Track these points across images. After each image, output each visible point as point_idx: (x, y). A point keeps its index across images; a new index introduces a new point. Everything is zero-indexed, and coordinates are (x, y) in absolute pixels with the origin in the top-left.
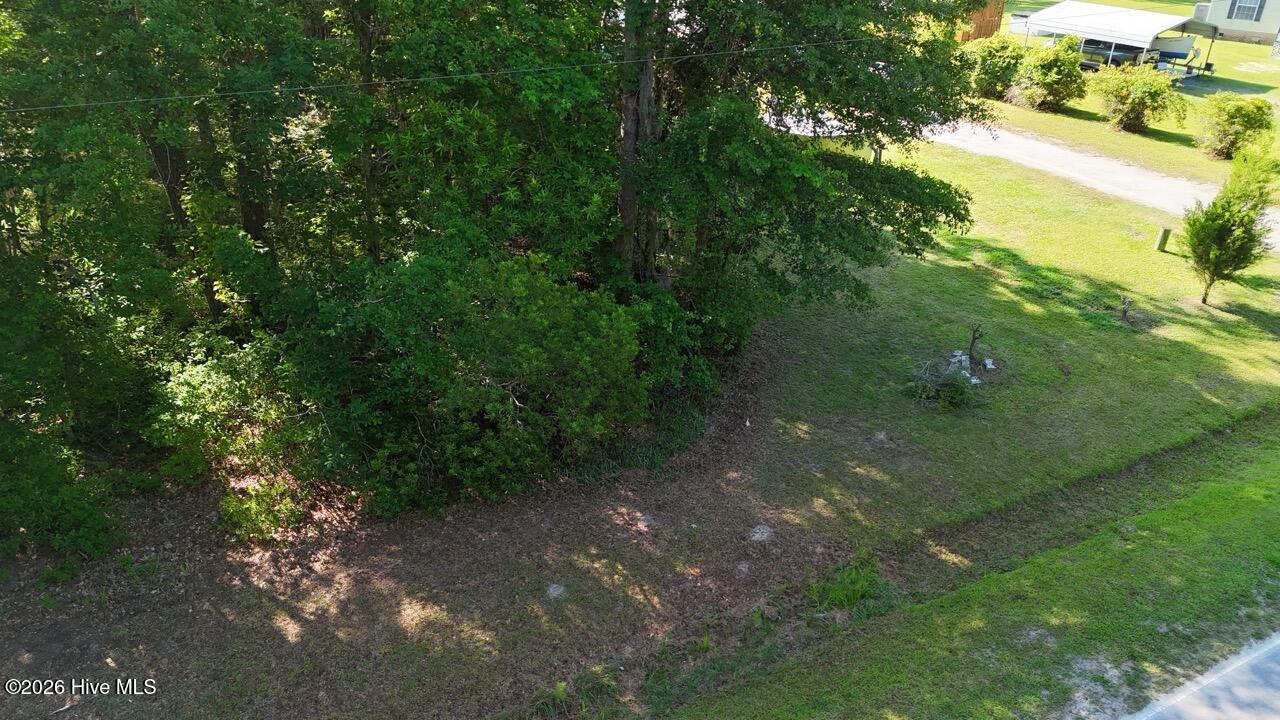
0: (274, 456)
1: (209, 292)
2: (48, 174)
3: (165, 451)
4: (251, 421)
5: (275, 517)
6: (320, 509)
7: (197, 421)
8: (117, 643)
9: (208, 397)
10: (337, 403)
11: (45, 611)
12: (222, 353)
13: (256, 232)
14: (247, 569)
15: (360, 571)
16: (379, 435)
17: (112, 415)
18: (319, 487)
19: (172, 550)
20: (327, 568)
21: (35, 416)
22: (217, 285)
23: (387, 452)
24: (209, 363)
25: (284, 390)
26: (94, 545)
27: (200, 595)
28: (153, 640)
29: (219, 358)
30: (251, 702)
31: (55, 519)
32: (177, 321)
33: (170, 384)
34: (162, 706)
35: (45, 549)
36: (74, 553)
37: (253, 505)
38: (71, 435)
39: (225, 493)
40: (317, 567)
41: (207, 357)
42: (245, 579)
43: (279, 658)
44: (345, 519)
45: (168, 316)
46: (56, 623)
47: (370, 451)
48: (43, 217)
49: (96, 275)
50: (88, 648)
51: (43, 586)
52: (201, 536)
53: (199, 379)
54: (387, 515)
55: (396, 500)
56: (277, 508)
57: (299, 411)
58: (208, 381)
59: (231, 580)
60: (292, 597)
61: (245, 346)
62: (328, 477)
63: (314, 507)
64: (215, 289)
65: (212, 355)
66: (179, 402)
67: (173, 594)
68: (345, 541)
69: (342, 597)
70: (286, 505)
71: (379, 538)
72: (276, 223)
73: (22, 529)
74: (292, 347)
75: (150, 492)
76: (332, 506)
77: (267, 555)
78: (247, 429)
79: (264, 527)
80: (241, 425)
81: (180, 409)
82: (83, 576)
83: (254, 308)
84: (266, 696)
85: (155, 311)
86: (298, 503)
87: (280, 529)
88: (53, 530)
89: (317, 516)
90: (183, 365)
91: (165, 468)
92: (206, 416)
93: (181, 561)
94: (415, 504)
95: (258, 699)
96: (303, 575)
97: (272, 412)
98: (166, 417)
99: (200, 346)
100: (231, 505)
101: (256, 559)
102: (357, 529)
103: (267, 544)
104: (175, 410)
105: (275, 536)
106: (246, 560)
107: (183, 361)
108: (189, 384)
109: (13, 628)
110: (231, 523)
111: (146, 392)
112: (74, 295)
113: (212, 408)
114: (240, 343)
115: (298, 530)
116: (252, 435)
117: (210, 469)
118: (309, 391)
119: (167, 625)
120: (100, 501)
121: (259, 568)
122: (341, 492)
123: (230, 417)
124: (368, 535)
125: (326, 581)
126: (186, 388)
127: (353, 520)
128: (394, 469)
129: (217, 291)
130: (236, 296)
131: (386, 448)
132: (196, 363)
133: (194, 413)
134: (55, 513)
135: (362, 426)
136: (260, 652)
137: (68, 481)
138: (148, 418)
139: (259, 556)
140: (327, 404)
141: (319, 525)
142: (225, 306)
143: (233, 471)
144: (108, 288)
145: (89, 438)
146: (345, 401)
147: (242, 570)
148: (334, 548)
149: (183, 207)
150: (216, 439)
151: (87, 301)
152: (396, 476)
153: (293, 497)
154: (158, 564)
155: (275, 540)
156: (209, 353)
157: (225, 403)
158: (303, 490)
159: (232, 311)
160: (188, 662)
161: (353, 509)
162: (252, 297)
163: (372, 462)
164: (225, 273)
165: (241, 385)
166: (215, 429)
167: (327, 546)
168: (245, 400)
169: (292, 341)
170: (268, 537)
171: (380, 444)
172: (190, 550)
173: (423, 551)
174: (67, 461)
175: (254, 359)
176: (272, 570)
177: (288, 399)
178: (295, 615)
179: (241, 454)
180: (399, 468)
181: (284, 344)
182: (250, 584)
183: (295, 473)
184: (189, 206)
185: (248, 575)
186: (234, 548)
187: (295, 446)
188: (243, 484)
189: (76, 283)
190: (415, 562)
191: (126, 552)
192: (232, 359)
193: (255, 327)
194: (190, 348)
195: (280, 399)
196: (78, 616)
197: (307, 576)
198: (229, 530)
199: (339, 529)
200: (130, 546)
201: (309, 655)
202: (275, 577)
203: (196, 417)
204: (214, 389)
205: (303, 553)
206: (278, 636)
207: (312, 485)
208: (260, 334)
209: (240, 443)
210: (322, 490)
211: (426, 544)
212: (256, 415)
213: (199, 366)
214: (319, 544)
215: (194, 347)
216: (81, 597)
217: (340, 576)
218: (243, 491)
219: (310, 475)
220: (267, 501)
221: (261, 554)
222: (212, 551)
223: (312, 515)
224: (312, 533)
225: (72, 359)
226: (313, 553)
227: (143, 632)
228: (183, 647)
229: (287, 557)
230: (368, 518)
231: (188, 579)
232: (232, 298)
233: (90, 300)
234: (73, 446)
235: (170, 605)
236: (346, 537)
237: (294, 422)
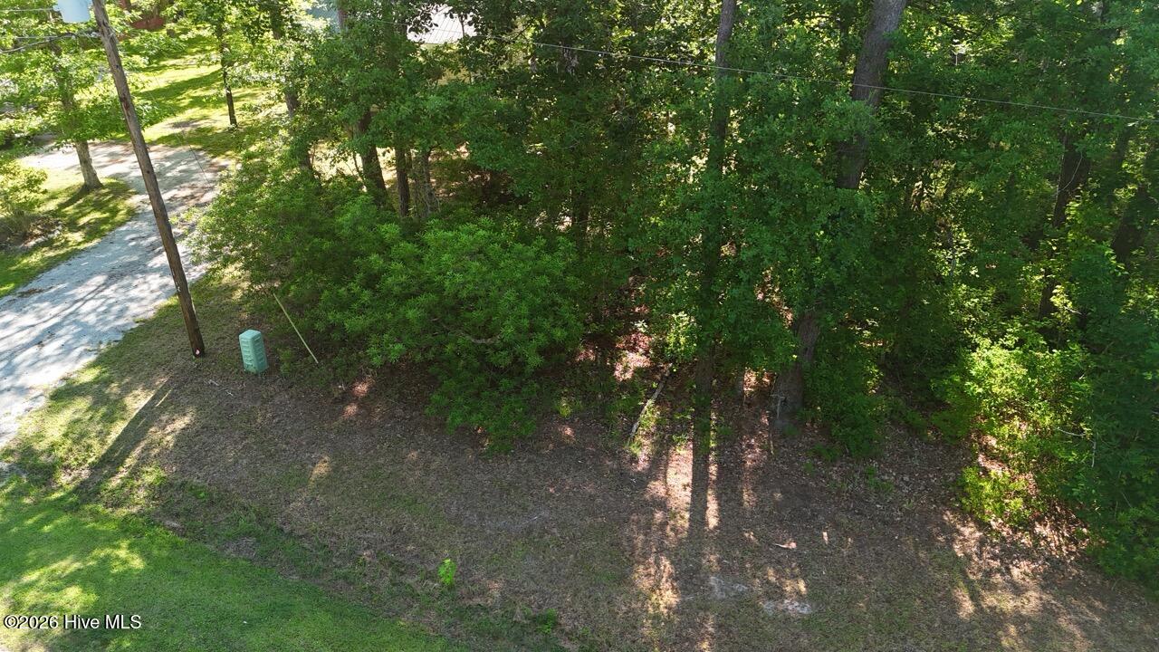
0: (1028, 457)
1: (1048, 292)
2: (972, 155)
3: (941, 405)
4: (1024, 417)
5: (1002, 507)
6: (1045, 525)
7: (979, 393)
8: (837, 525)
9: (999, 379)
10: (1115, 442)
11: (804, 473)
12: (1030, 348)
13: (1122, 255)
14: (955, 535)
15: (1053, 602)
16: (1142, 493)
17: (917, 357)
18: (1054, 505)
19: (907, 484)
20: (1023, 579)
21: (867, 333)
22: (1059, 289)
23: (1141, 513)
24: (1015, 351)
25: (1069, 405)
26: (857, 446)
27: (909, 531)
28: (860, 541)
29: (1025, 352)
30: (904, 639)
31: (842, 413)
32: (1007, 306)
33: (973, 354)
34: (842, 592)
35: (825, 430)
36: (842, 444)
37: (988, 487)
38: (883, 357)
39: (970, 463)
40: (1015, 572)
41: (1016, 345)
42: (951, 541)
43: (944, 622)
44: (1064, 548)
45: (1000, 299)
46: (806, 485)
47: (1124, 503)
48: (950, 188)
49: (965, 245)
50: (817, 516)
51: (811, 454)
52: (933, 486)
53: (1001, 361)
54: (1108, 570)
55: (1125, 563)
56: (1007, 501)
57: (1073, 431)
58: (1006, 366)
59: (938, 535)
60: (980, 581)
61: (1054, 351)
62: (1069, 501)
63: (1040, 520)
64: (1055, 291)
65: (1021, 346)
66: (973, 373)
67: (892, 517)
68: (1054, 568)
69: (1024, 612)
70: (1016, 504)
71: (1088, 585)
72: (1146, 253)
73: (819, 408)
74: (1098, 371)
75: (914, 430)
76: (1058, 530)
77: (978, 534)
78: (1016, 422)
79: (988, 509)
80: (1013, 416)
81: (972, 378)
82: (839, 463)
83: (1081, 321)
84: (918, 644)
85: (991, 291)
86: (1028, 508)
87: (1000, 521)
88: (837, 420)
89: (1038, 529)
90: (992, 344)
91: (935, 418)
92: (987, 394)
93: (909, 495)
94: (1142, 577)
95: (911, 641)
96: (999, 571)
97: (1047, 418)
98: (957, 379)
99: (1014, 334)
100: (970, 476)
101: (967, 531)
102: (1071, 564)
103: (982, 525)
104: (966, 375)
105: (992, 523)
106: (958, 526)
107: (995, 340)
108: (989, 361)
109: (781, 471)
110: (961, 489)
111: (953, 351)
112: (939, 255)
113: (996, 390)
114: (1051, 347)
115: (1015, 531)
116: (1019, 428)
117: (968, 438)
118: (1094, 418)
119: (875, 537)
120: (876, 418)
121: (965, 540)
122: (1074, 522)
123: (1008, 404)
124: (1078, 576)
125: (1018, 590)
126: (984, 363)
127: (1071, 553)
128: (1140, 532)
129: (1055, 294)
130: (1070, 304)
131: (1142, 509)
132: (1003, 346)
133: (980, 387)
134: (844, 408)
135: (1129, 475)
136: (931, 607)
137: (864, 390)
138: (942, 373)
139: (970, 531)
140: (1106, 438)
141: (1037, 538)
142: (1056, 309)
143: (986, 450)
144: (969, 259)
145: (894, 368)
146: (1125, 445)
147: (951, 532)
148: (1039, 566)
149: (1067, 212)
150: (986, 416)
151: (947, 263)
152: (1138, 540)
153: (1027, 500)
154: (892, 487)
155: (991, 526)
156: (1019, 344)
157: (1010, 391)
158: (1038, 500)
159: (1059, 316)
160: (875, 574)
161: (1076, 544)
162: (1084, 311)
163: (1121, 514)
164: (1071, 280)
165: (1033, 383)
166: (990, 408)
167: (1034, 561)
168: (1029, 396)
169: (1102, 367)
170: (987, 519)
171: (1137, 502)
172: (920, 492)
173: (1127, 626)
174: (871, 376)
175: (1056, 366)
176: (974, 549)
177: (1068, 414)
178: (975, 597)
179: (1000, 439)
180: (1146, 535)
181: (1092, 365)
182: (951, 548)
183: (1040, 482)
184: (1072, 213)
185: (953, 540)
186: (954, 511)
187: (1052, 458)
188: (988, 465)
189: (947, 246)
190: (1113, 631)
191: (875, 464)
192: (1037, 357)
193: (1074, 339)
194: (1005, 333)
195: (1060, 411)
196: (822, 489)
197: (1003, 574)
198: (959, 498)
199: (1054, 553)
200: (880, 462)
201: (969, 639)
202: (974, 556)
203: (980, 390)
204: (1008, 375)
205: (1010, 553)
206: (954, 605)
207: (1049, 501)
208: (1076, 347)
209: (1005, 430)
210: (1056, 510)
211: (1134, 622)
212: (1031, 413)
213: (1006, 351)
214: (1027, 554)
215: (1010, 333)
216: (831, 478)
217: (1033, 594)
218: (986, 471)
219: (1052, 490)
220: (1003, 492)
221: (972, 530)
222: (935, 503)
223: (1034, 526)
224: (1026, 540)
225: (912, 302)
226: (1018, 558)
227: (857, 530)
228: (878, 561)
229: (993, 547)
230: (1086, 560)
231: (907, 513)
232: (1066, 305)
233: (950, 263)
234: (880, 367)
235: (885, 523)
236: (1056, 565)
237: (1064, 437)
